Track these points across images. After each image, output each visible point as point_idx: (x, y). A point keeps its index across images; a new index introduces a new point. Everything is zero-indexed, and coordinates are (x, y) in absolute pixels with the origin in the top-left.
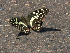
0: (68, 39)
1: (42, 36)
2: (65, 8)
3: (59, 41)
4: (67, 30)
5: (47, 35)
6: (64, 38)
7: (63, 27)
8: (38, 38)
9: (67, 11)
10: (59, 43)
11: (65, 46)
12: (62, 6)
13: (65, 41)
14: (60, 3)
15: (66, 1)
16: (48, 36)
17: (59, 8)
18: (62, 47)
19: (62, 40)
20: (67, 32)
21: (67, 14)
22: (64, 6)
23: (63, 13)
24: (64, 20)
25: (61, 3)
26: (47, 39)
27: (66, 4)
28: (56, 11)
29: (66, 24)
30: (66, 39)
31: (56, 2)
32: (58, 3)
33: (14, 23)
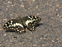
0: (60, 39)
1: (37, 35)
2: (57, 10)
3: (52, 41)
4: (59, 30)
5: (41, 34)
6: (57, 38)
7: (55, 27)
8: (33, 37)
9: (58, 13)
10: (52, 42)
11: (57, 46)
12: (54, 8)
13: (57, 41)
14: (51, 5)
15: (57, 3)
16: (42, 36)
17: (51, 10)
18: (55, 46)
19: (55, 40)
20: (59, 33)
21: (58, 15)
22: (55, 8)
23: (54, 14)
24: (55, 21)
25: (53, 5)
26: (41, 39)
27: (57, 6)
28: (49, 12)
29: (58, 25)
30: (58, 39)
31: (48, 4)
32: (50, 5)
33: (8, 27)
